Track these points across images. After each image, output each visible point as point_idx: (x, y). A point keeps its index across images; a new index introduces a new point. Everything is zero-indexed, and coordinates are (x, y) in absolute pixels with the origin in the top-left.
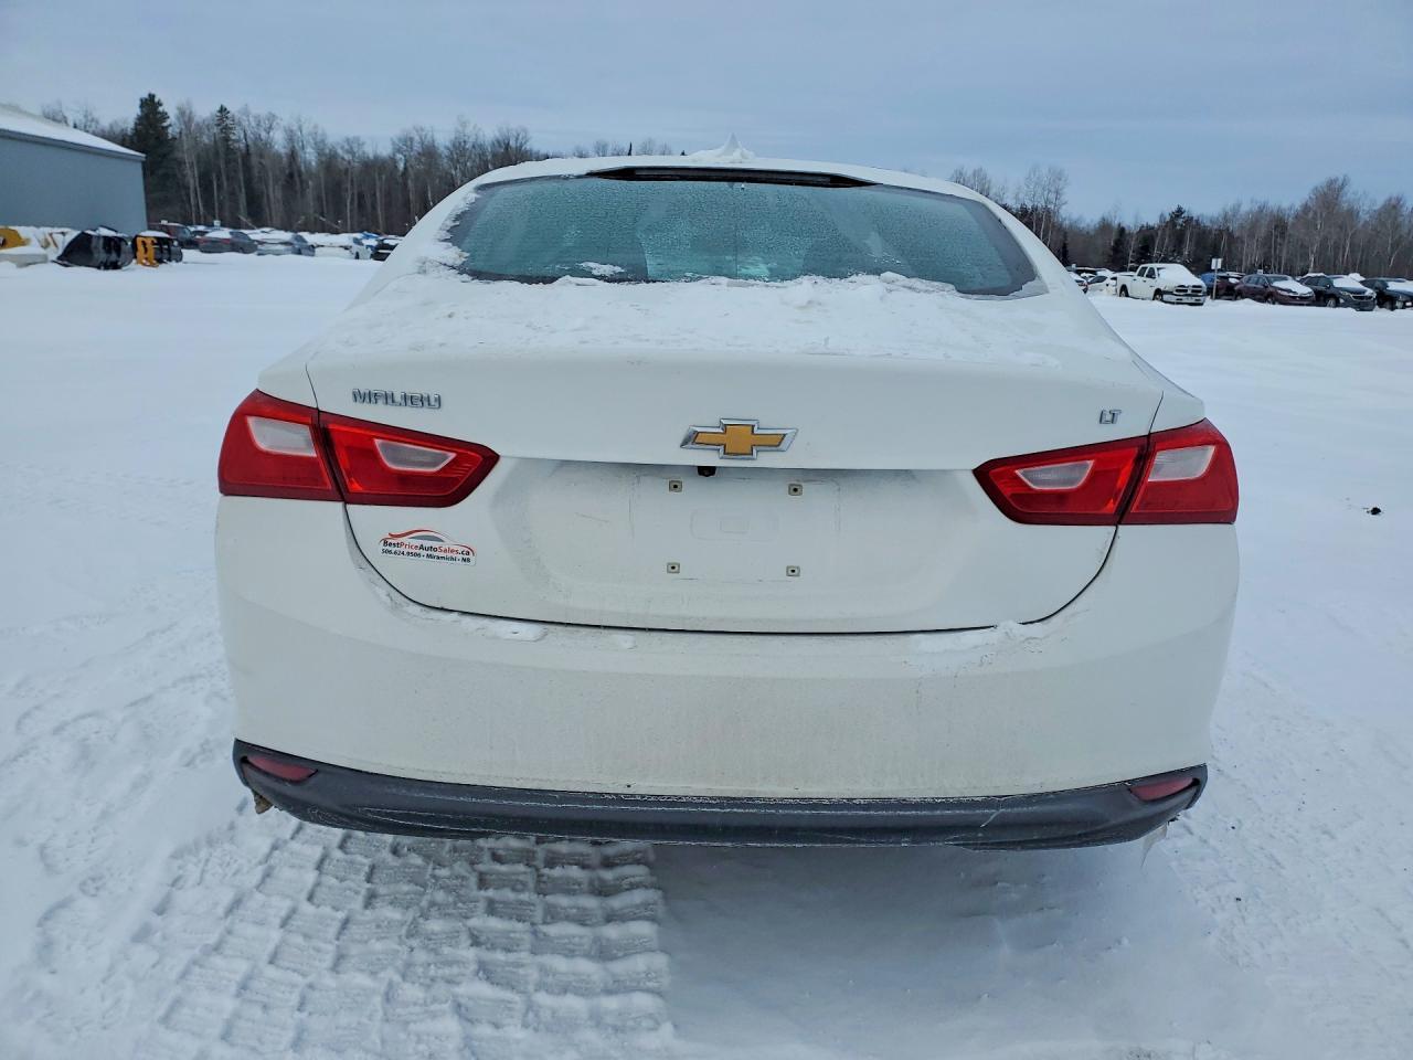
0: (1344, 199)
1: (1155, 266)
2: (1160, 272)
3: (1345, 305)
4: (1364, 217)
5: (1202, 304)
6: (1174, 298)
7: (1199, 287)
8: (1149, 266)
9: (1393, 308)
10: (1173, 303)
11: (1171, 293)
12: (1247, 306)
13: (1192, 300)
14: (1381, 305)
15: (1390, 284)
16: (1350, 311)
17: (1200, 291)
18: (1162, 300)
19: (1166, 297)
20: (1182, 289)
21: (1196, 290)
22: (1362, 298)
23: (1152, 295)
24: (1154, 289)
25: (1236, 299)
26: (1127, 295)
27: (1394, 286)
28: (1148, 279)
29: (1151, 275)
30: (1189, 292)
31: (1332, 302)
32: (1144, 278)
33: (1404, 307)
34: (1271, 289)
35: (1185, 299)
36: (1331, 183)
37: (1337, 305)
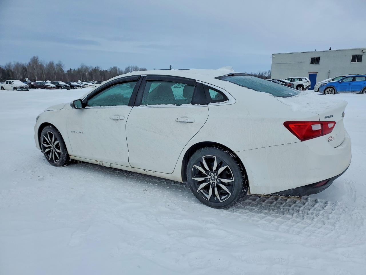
0: (39, 62)
1: (11, 81)
2: (13, 82)
3: (63, 89)
4: (45, 66)
5: (28, 91)
6: (20, 89)
7: (27, 86)
8: (9, 81)
9: (74, 89)
10: (20, 91)
11: (19, 88)
12: (39, 90)
13: (26, 89)
14: (71, 88)
15: (71, 83)
16: (66, 90)
17: (27, 87)
18: (17, 90)
19: (17, 89)
20: (22, 87)
21: (26, 87)
22: (67, 87)
23: (13, 89)
24: (13, 87)
25: (36, 89)
26: (4, 89)
27: (72, 83)
28: (10, 85)
29: (10, 83)
30: (24, 87)
31: (60, 88)
32: (9, 84)
33: (76, 88)
34: (45, 86)
35: (24, 89)
36: (34, 57)
37: (62, 89)
